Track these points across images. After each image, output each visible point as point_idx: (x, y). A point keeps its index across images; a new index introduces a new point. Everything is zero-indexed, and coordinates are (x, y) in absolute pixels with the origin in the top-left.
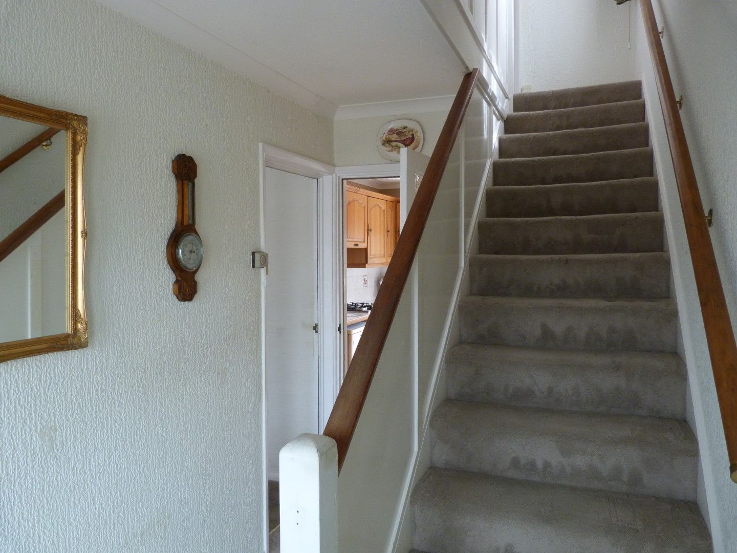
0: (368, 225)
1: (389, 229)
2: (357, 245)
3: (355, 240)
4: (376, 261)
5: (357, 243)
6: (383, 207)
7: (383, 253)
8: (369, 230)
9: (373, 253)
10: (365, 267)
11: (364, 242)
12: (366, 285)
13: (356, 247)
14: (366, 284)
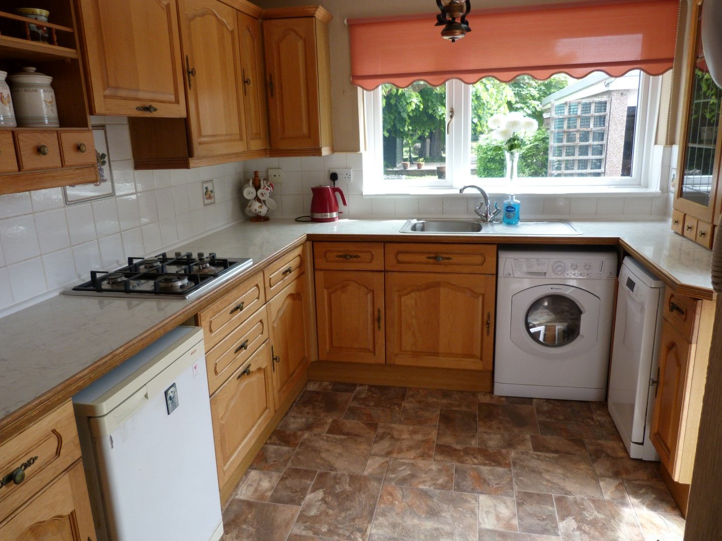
0: (185, 61)
1: (250, 76)
2: (147, 109)
3: (141, 95)
4: (221, 149)
5: (148, 104)
6: (229, 22)
7: (236, 130)
8: (189, 73)
9: (207, 129)
10: (187, 166)
11: (177, 101)
12: (209, 201)
13: (147, 115)
14: (210, 197)
